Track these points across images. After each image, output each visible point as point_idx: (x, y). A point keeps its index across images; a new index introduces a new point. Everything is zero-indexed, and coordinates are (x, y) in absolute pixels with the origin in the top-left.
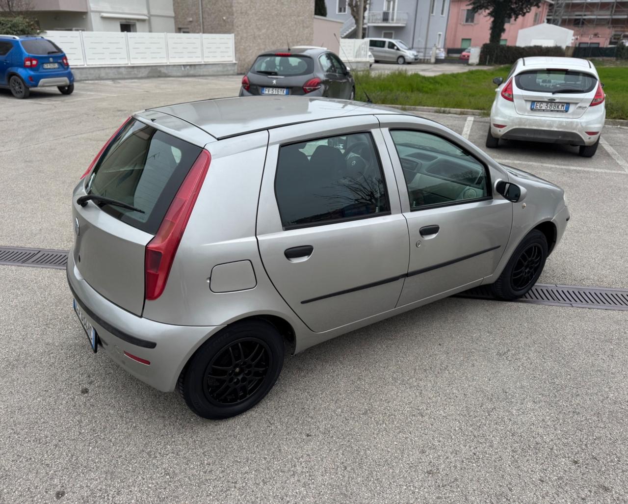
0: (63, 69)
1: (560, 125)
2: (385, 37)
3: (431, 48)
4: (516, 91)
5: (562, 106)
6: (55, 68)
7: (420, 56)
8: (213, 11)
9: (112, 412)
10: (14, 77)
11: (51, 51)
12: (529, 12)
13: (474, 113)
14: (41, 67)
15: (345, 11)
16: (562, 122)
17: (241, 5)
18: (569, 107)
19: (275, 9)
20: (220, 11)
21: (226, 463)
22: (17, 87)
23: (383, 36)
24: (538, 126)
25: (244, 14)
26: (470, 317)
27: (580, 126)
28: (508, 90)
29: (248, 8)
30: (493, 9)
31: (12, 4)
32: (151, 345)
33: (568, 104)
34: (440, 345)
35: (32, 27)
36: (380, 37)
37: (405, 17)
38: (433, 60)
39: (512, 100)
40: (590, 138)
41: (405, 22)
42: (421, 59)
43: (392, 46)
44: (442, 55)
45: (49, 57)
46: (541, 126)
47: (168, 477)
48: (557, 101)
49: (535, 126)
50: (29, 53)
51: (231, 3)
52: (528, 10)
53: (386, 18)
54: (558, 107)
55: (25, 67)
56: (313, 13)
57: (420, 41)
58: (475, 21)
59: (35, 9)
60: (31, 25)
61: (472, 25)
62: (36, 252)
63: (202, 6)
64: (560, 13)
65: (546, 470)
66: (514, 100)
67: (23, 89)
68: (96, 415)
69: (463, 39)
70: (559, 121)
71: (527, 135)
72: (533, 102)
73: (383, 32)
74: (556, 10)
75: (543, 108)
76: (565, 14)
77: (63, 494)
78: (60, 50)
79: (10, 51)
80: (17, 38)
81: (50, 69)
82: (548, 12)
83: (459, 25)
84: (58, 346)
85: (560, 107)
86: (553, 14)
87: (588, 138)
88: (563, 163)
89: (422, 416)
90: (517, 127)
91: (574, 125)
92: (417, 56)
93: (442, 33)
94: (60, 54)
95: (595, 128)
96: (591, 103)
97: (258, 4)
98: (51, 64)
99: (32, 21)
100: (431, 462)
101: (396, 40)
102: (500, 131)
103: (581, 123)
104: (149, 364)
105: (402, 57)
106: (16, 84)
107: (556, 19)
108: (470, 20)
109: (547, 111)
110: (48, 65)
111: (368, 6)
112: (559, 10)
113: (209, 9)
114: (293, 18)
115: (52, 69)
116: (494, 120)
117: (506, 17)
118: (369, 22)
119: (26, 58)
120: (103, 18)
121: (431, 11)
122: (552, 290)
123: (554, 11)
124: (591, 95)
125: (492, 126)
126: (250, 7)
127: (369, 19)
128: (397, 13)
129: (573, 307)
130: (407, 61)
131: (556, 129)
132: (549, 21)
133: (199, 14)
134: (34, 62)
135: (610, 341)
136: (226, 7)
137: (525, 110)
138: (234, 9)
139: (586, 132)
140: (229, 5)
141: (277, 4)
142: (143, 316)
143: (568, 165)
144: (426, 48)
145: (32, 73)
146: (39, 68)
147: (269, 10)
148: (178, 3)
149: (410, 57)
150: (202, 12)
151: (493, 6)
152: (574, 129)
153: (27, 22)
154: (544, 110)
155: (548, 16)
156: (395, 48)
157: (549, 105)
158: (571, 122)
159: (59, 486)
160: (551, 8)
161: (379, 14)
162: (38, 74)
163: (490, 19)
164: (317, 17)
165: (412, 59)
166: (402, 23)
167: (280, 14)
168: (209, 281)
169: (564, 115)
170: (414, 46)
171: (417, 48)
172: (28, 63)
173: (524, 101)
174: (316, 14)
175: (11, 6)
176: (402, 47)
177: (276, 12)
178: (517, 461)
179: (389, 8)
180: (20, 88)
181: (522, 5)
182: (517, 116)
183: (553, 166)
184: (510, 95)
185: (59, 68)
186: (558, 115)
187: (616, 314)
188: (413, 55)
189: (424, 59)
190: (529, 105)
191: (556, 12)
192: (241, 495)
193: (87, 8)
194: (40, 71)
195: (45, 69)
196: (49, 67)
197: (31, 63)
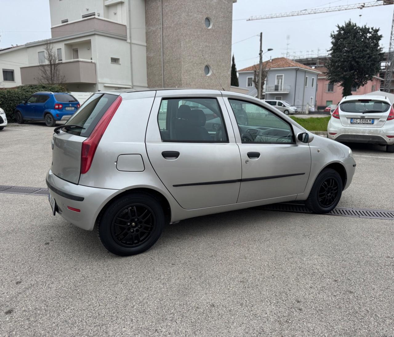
1: (370, 132)
2: (276, 99)
3: (306, 105)
4: (341, 113)
5: (370, 120)
6: (72, 110)
7: (299, 110)
8: (170, 83)
9: (60, 252)
10: (48, 114)
11: (71, 100)
12: (366, 84)
13: (324, 133)
14: (64, 109)
15: (251, 86)
16: (371, 130)
17: (186, 80)
18: (374, 121)
19: (207, 82)
20: (174, 83)
21: (119, 274)
22: (49, 120)
23: (275, 99)
24: (356, 133)
25: (188, 85)
26: (292, 220)
27: (382, 132)
28: (336, 112)
29: (191, 81)
30: (343, 83)
31: (54, 79)
32: (81, 199)
33: (373, 119)
34: (268, 231)
35: (63, 90)
36: (274, 99)
37: (289, 88)
38: (307, 112)
39: (339, 118)
40: (390, 140)
41: (289, 91)
42: (299, 112)
43: (280, 104)
44: (313, 109)
45: (69, 104)
46: (358, 133)
47: (83, 278)
48: (366, 117)
49: (354, 133)
50: (58, 101)
51: (181, 79)
52: (366, 83)
53: (277, 89)
54: (367, 121)
55: (55, 109)
56: (230, 84)
57: (299, 101)
58: (334, 91)
59: (66, 82)
60: (63, 89)
61: (332, 93)
62: (38, 189)
63: (164, 80)
64: (389, 86)
65: (315, 283)
66: (340, 118)
67: (52, 122)
68: (50, 253)
69: (327, 101)
70: (369, 129)
71: (350, 139)
72: (352, 119)
73: (275, 97)
74: (386, 84)
75: (358, 122)
76: (392, 86)
77: (20, 282)
78: (76, 100)
79: (48, 100)
80: (53, 93)
81: (69, 110)
82: (381, 85)
83: (324, 93)
84: (38, 226)
85: (368, 121)
86: (384, 86)
87: (388, 139)
88: (374, 155)
89: (246, 259)
90: (343, 134)
91: (379, 132)
92: (297, 110)
93: (313, 97)
94: (76, 102)
95: (392, 133)
96: (388, 118)
97: (197, 80)
98: (70, 108)
99: (63, 87)
100: (244, 278)
101: (283, 101)
102: (333, 137)
103: (382, 130)
104: (80, 212)
105: (287, 110)
106: (49, 118)
107: (387, 90)
108: (331, 90)
109: (361, 124)
110: (69, 108)
111: (265, 82)
112: (388, 84)
113: (168, 82)
114: (217, 87)
115: (71, 110)
116: (329, 130)
117: (352, 87)
118: (266, 91)
119: (56, 104)
120: (105, 87)
121: (305, 84)
122: (349, 211)
123: (384, 84)
124: (387, 114)
125: (329, 134)
126: (192, 81)
127: (266, 90)
128: (284, 86)
129: (360, 217)
130: (290, 113)
131: (367, 134)
132: (381, 90)
133: (162, 85)
134: (60, 106)
135: (379, 232)
136: (178, 81)
137: (347, 123)
138: (182, 82)
139: (386, 136)
140: (180, 79)
141: (208, 79)
142: (79, 184)
143: (378, 156)
144: (303, 105)
145: (58, 112)
146: (63, 110)
147: (203, 83)
148: (150, 79)
149: (292, 111)
150: (164, 84)
151: (343, 81)
152: (379, 134)
153: (60, 87)
154: (359, 123)
155: (381, 87)
156: (283, 105)
157: (361, 120)
158: (376, 130)
159: (19, 280)
160: (382, 83)
161: (273, 87)
162: (62, 113)
163: (342, 88)
164: (232, 86)
165: (294, 112)
166: (287, 92)
167: (210, 85)
168: (116, 163)
169: (371, 126)
170: (295, 104)
171: (296, 105)
172: (57, 107)
173: (346, 118)
174: (232, 85)
175: (53, 80)
176: (287, 105)
177: (207, 84)
178: (298, 279)
179: (278, 83)
180: (51, 121)
181: (362, 80)
182: (343, 127)
183: (368, 156)
184: (337, 115)
185: (74, 110)
186: (368, 126)
187: (387, 221)
188: (294, 109)
189: (301, 112)
190: (349, 121)
191: (386, 85)
192: (123, 287)
193: (96, 81)
194: (63, 111)
195: (66, 110)
196: (69, 109)
197: (59, 107)
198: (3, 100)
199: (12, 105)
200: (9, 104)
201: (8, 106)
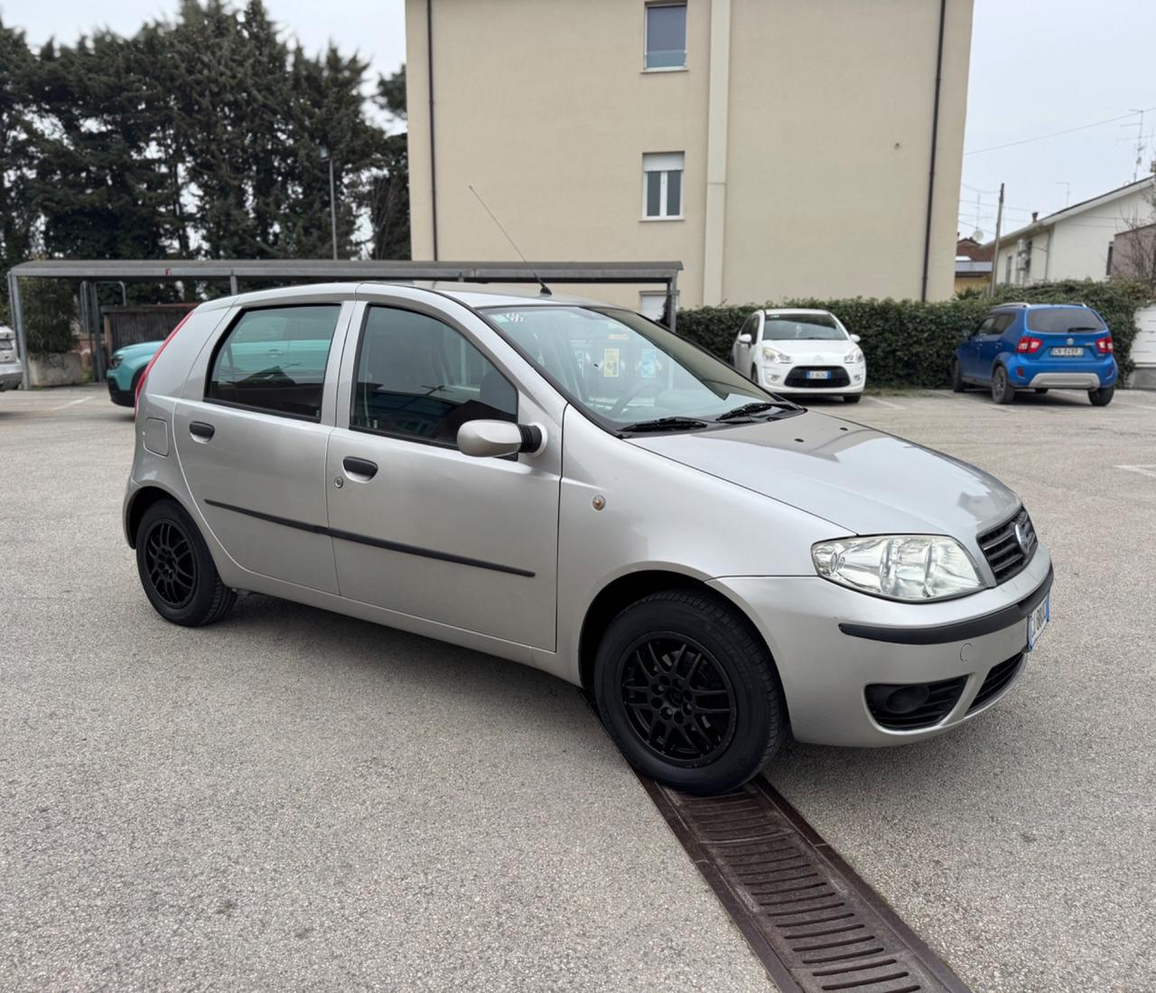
0: (1093, 359)
6: (1074, 356)
14: (1047, 352)
22: (999, 385)
45: (1067, 337)
50: (1032, 329)
55: (1016, 351)
67: (1004, 388)
79: (1010, 327)
80: (1030, 306)
81: (1063, 356)
98: (1068, 349)
106: (1001, 377)
110: (1063, 349)
115: (1069, 356)
119: (1021, 338)
134: (1035, 345)
145: (1024, 361)
146: (1041, 355)
162: (1035, 364)
168: (144, 434)
172: (1023, 346)
180: (1002, 386)
194: (1041, 359)
195: (1053, 356)
196: (1062, 354)
197: (1029, 345)
198: (934, 328)
199: (955, 341)
200: (948, 339)
201: (945, 343)
